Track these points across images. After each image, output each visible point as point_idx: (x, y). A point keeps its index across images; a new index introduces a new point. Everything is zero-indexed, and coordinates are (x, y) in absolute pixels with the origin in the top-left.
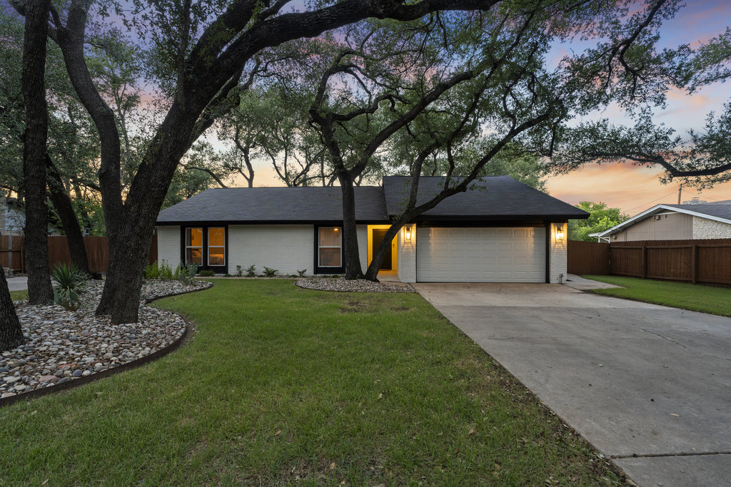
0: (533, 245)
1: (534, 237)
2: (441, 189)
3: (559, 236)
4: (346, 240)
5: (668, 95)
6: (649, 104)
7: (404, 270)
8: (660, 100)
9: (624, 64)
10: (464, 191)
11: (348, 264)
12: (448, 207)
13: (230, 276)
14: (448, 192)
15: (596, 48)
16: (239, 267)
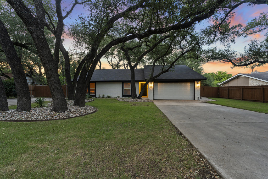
0: (190, 88)
1: (190, 85)
2: (161, 71)
3: (198, 85)
4: (132, 87)
5: (235, 39)
6: (229, 42)
7: (150, 96)
8: (233, 41)
9: (219, 31)
10: (168, 72)
11: (133, 94)
12: (163, 77)
13: (97, 98)
14: (163, 72)
15: (210, 26)
16: (99, 95)
